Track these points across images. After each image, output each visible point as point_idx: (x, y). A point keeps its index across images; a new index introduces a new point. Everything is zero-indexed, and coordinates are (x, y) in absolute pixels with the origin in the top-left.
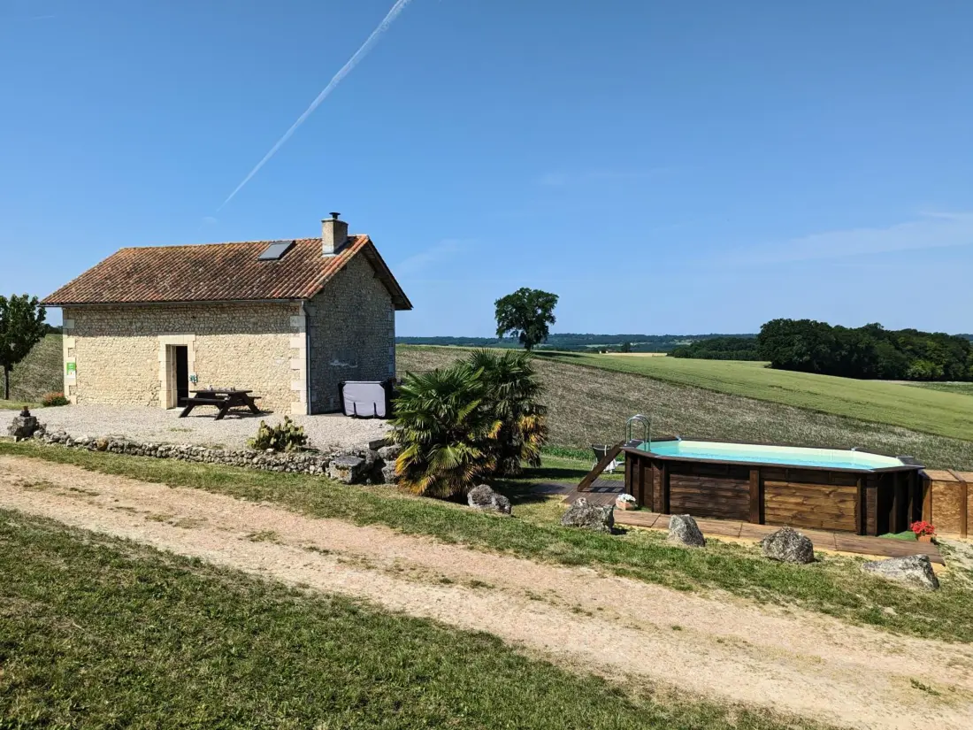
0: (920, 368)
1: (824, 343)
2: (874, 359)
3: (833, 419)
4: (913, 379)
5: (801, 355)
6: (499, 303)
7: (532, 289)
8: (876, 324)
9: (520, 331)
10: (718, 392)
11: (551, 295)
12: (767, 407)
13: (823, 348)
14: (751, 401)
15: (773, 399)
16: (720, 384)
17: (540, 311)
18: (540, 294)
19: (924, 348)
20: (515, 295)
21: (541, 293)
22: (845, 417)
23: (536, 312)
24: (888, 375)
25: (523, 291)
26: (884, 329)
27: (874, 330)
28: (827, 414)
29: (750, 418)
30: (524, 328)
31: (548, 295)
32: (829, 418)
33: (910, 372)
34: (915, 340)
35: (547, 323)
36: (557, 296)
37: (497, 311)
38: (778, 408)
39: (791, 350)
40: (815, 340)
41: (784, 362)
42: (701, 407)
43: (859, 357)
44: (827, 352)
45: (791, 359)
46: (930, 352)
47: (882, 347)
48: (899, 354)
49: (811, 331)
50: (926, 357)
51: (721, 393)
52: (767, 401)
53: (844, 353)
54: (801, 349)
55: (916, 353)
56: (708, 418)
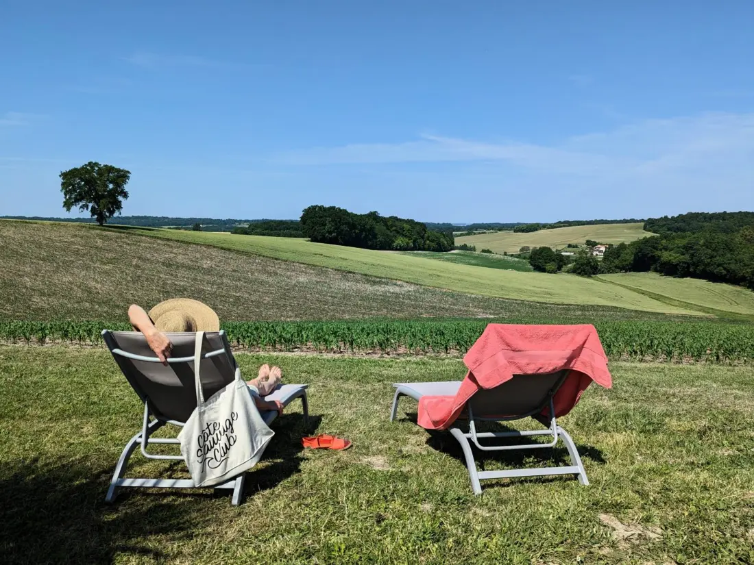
0: (400, 242)
1: (346, 224)
2: (375, 236)
3: (359, 277)
4: (396, 250)
5: (330, 233)
6: (65, 175)
8: (375, 212)
9: (90, 204)
10: (276, 259)
11: (122, 170)
12: (314, 270)
13: (345, 228)
14: (302, 265)
15: (318, 264)
17: (111, 186)
19: (402, 229)
20: (82, 168)
21: (112, 168)
22: (366, 275)
23: (107, 186)
24: (382, 247)
25: (92, 165)
26: (380, 215)
27: (373, 216)
28: (354, 273)
29: (303, 279)
31: (119, 170)
33: (395, 244)
35: (120, 198)
36: (129, 172)
37: (63, 184)
38: (322, 270)
39: (324, 229)
40: (339, 222)
41: (319, 238)
42: (264, 271)
43: (366, 235)
44: (347, 230)
45: (324, 236)
46: (406, 232)
47: (379, 228)
48: (389, 232)
49: (337, 215)
50: (403, 235)
51: (279, 260)
52: (314, 265)
53: (357, 231)
54: (330, 228)
55: (398, 232)
56: (270, 280)
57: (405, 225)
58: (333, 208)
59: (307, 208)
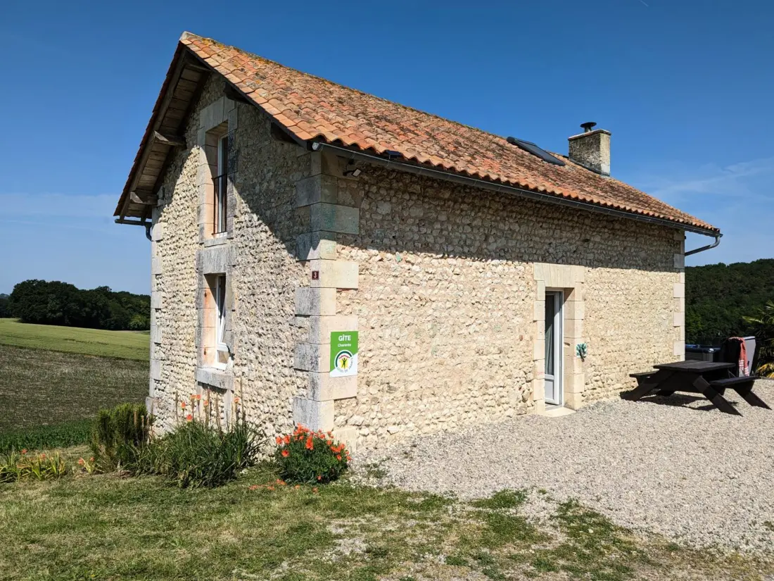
0: (138, 321)
1: (74, 301)
2: (108, 315)
3: (130, 363)
4: (134, 329)
5: (54, 312)
8: (107, 287)
10: (21, 348)
12: (75, 358)
13: (74, 306)
14: (57, 354)
15: (78, 351)
16: (18, 340)
19: (139, 306)
22: (138, 361)
24: (117, 327)
26: (112, 291)
27: (103, 291)
28: (124, 359)
29: (66, 369)
32: (128, 362)
33: (132, 323)
34: (133, 300)
38: (84, 358)
39: (46, 308)
40: (66, 299)
41: (39, 318)
42: (14, 363)
43: (98, 313)
44: (76, 309)
45: (45, 316)
46: (143, 309)
47: (112, 304)
48: (124, 311)
49: (63, 291)
50: (140, 313)
51: (25, 348)
52: (71, 353)
53: (87, 309)
54: (55, 307)
55: (135, 310)
56: (28, 373)
57: (142, 302)
58: (58, 283)
59: (20, 282)
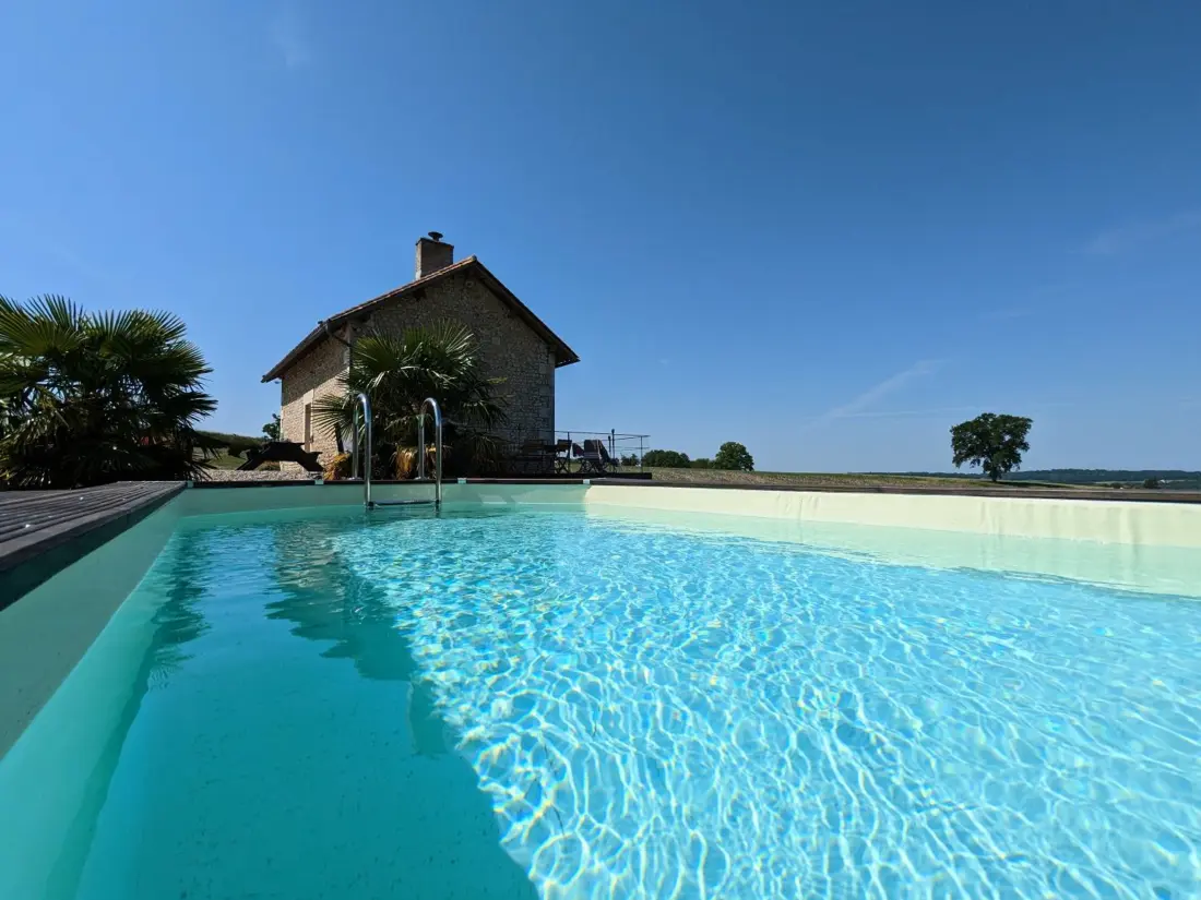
6: (956, 430)
7: (998, 414)
9: (982, 460)
11: (1022, 419)
17: (1007, 438)
18: (1006, 419)
20: (976, 421)
21: (1009, 417)
23: (1003, 438)
25: (986, 417)
30: (989, 457)
31: (1017, 419)
35: (1019, 451)
36: (1030, 420)
37: (953, 440)
